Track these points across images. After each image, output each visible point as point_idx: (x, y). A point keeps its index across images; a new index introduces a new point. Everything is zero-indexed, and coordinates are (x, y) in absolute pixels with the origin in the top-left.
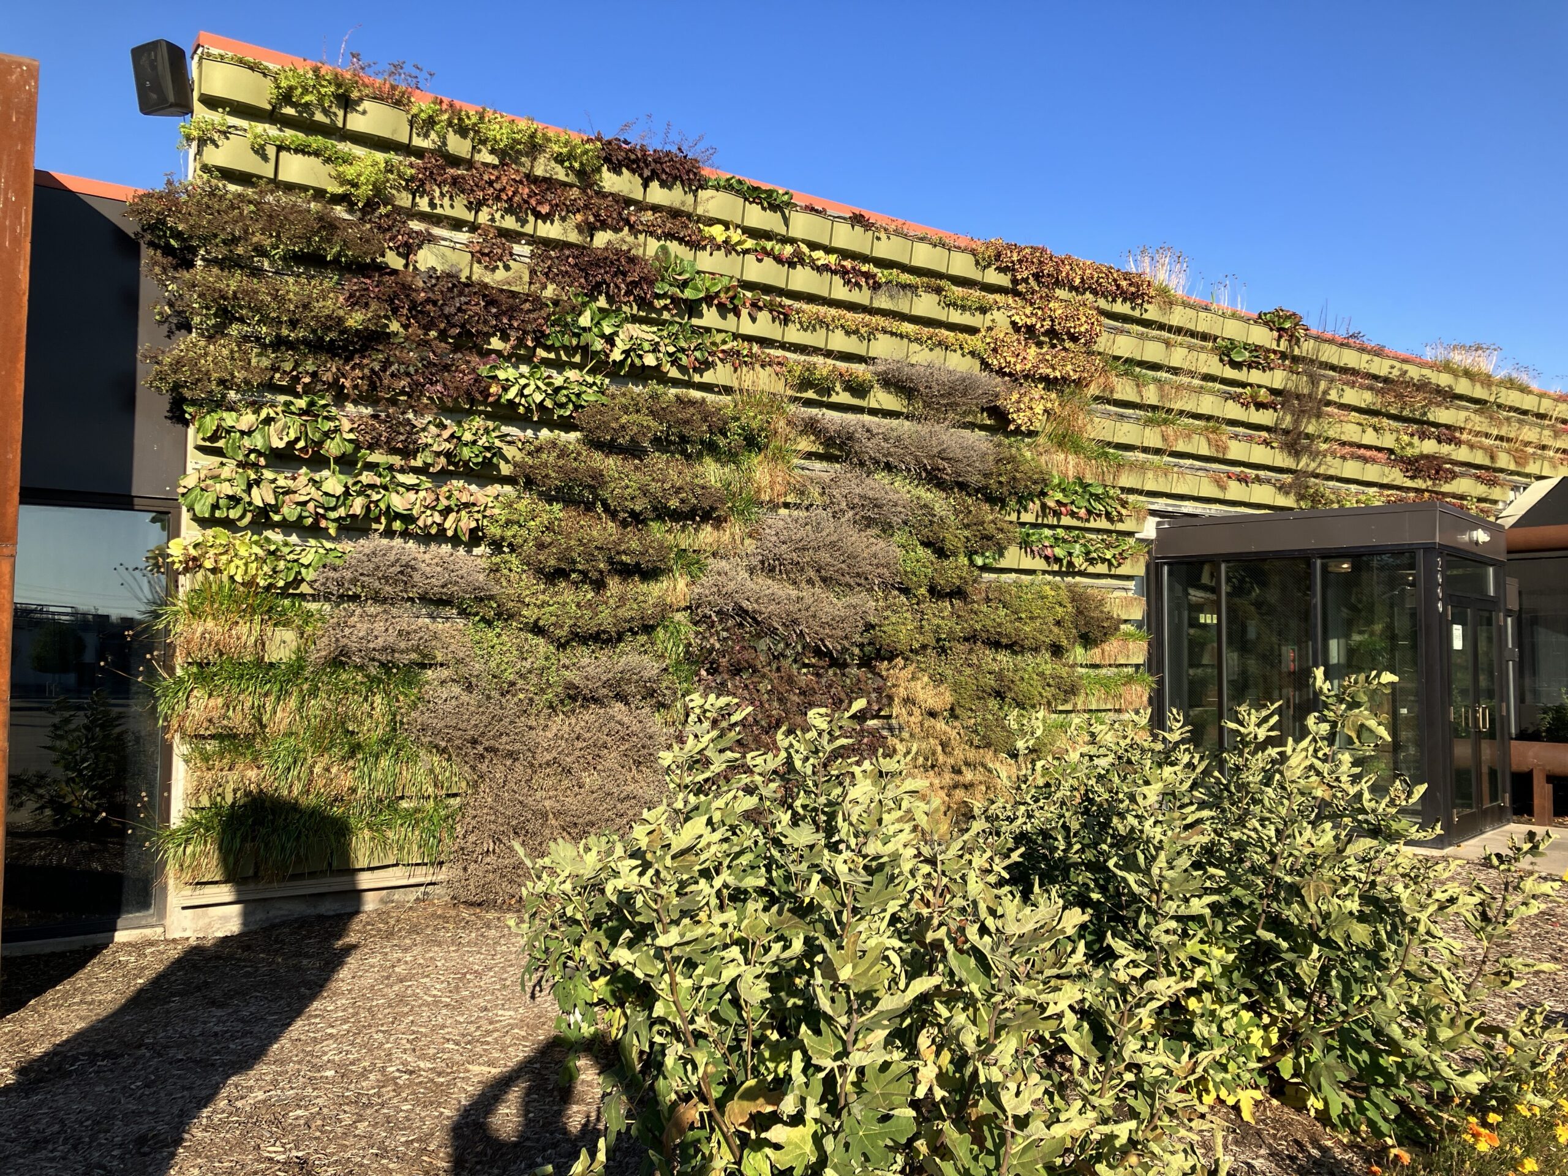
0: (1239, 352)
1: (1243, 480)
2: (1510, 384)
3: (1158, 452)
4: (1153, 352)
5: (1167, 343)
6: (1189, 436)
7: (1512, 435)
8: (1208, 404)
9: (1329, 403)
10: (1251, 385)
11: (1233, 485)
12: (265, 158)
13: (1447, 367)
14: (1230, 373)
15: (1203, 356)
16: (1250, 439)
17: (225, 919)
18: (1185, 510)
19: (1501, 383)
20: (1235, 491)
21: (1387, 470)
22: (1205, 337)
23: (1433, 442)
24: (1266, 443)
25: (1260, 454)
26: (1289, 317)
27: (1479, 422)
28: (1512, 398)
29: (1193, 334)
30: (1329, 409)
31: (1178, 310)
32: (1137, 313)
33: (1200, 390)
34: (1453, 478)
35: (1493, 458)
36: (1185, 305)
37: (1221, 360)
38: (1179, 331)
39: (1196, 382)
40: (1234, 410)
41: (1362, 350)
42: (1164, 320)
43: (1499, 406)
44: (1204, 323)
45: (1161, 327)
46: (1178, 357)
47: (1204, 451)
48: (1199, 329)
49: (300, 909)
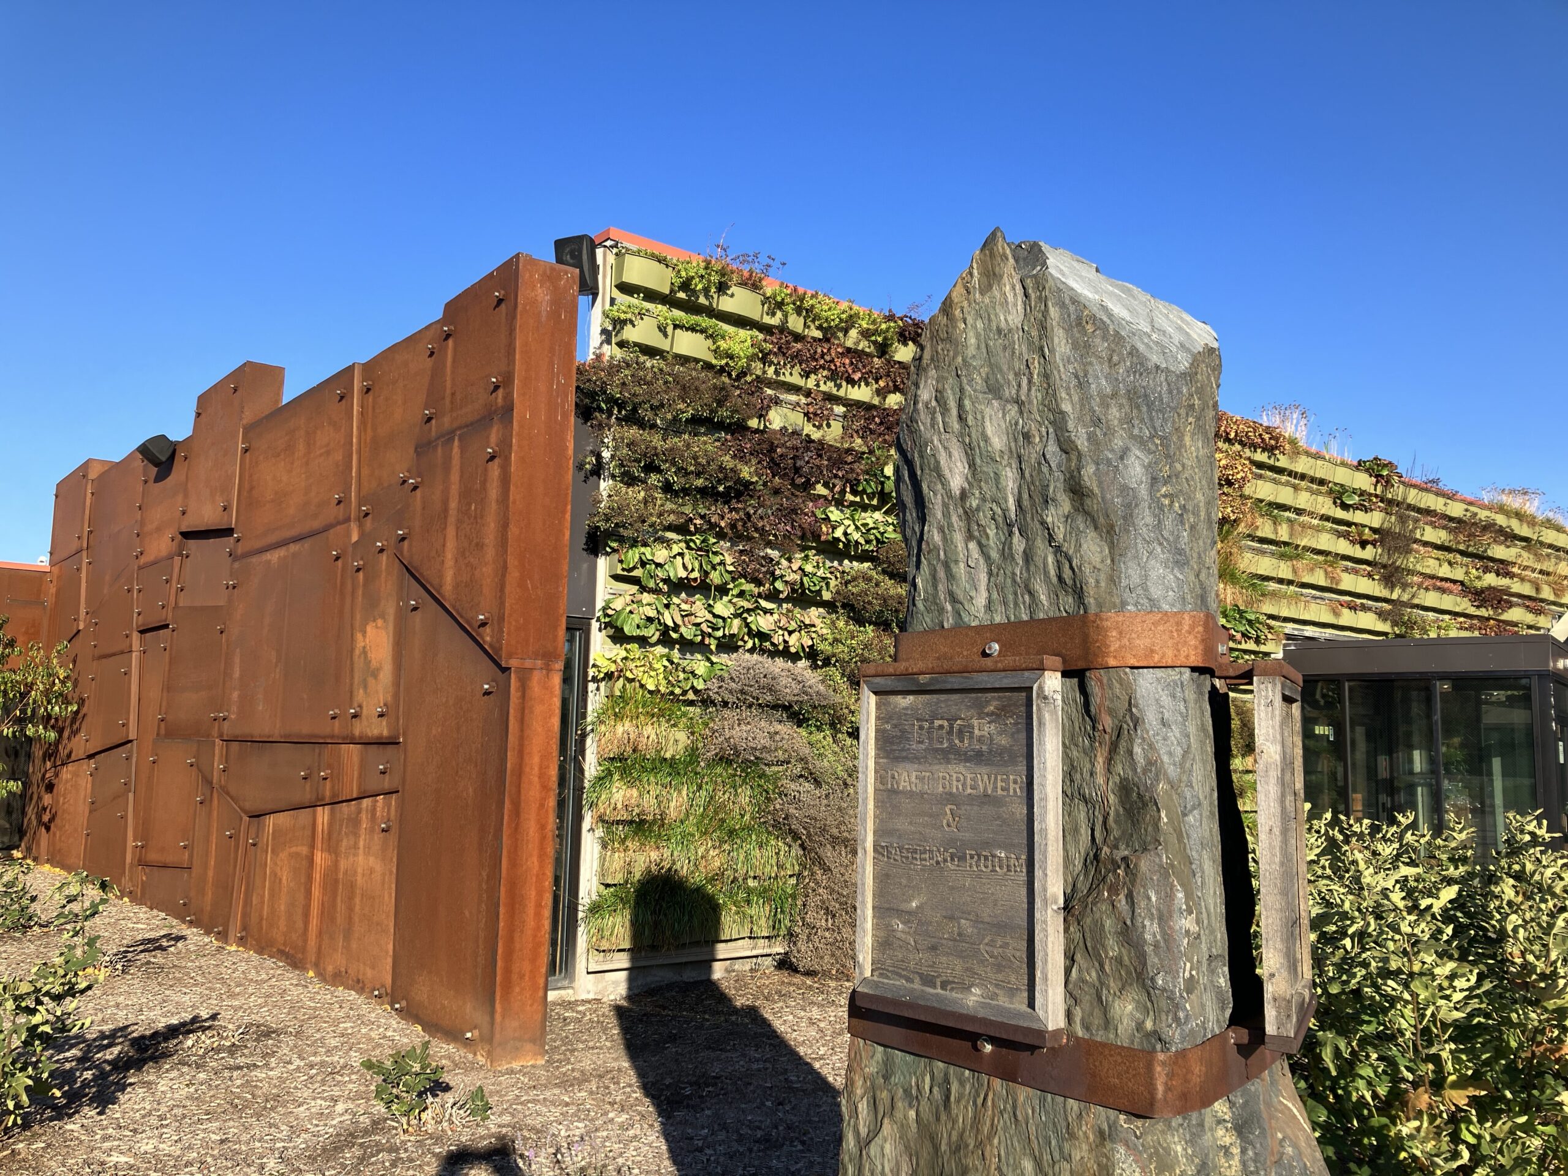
0: (1349, 496)
1: (1353, 608)
2: (1549, 524)
3: (1290, 582)
4: (1285, 495)
5: (1295, 488)
6: (1312, 570)
7: (1551, 570)
8: (1325, 541)
9: (1416, 541)
10: (1356, 524)
11: (1346, 611)
12: (666, 335)
13: (1502, 509)
14: (1340, 514)
15: (1320, 499)
16: (1356, 572)
17: (616, 983)
18: (1307, 634)
19: (1542, 524)
20: (1347, 618)
21: (1459, 599)
22: (1322, 482)
23: (1493, 575)
24: (1370, 576)
25: (1365, 586)
26: (1385, 465)
27: (1527, 558)
28: (1550, 536)
29: (1313, 480)
30: (1415, 546)
31: (1303, 458)
32: (1271, 462)
33: (1318, 530)
34: (1509, 608)
35: (1538, 590)
36: (1308, 454)
37: (1335, 503)
38: (1303, 477)
39: (1315, 522)
40: (1343, 547)
41: (1439, 494)
42: (1291, 467)
43: (1542, 543)
44: (1320, 470)
45: (1290, 474)
46: (1303, 500)
47: (1322, 582)
48: (1318, 476)
49: (669, 976)
